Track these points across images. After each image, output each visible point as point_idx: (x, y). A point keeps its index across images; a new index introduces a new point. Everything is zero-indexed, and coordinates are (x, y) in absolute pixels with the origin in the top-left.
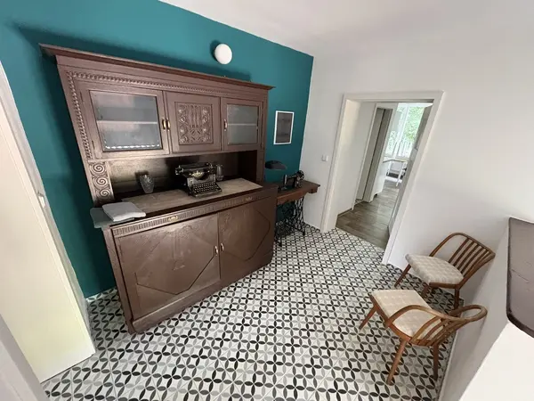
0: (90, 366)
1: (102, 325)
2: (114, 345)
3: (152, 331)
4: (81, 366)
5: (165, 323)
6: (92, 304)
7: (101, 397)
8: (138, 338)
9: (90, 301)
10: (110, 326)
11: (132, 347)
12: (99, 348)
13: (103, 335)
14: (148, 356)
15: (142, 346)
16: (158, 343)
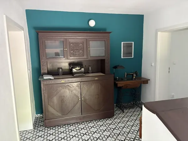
0: (30, 132)
1: (37, 123)
2: (39, 129)
3: (51, 128)
4: (28, 131)
5: (57, 127)
6: (38, 117)
7: (32, 140)
8: (46, 129)
9: (37, 116)
10: (40, 124)
11: (43, 130)
12: (34, 128)
13: (37, 126)
14: (47, 134)
15: (46, 131)
16: (51, 131)
